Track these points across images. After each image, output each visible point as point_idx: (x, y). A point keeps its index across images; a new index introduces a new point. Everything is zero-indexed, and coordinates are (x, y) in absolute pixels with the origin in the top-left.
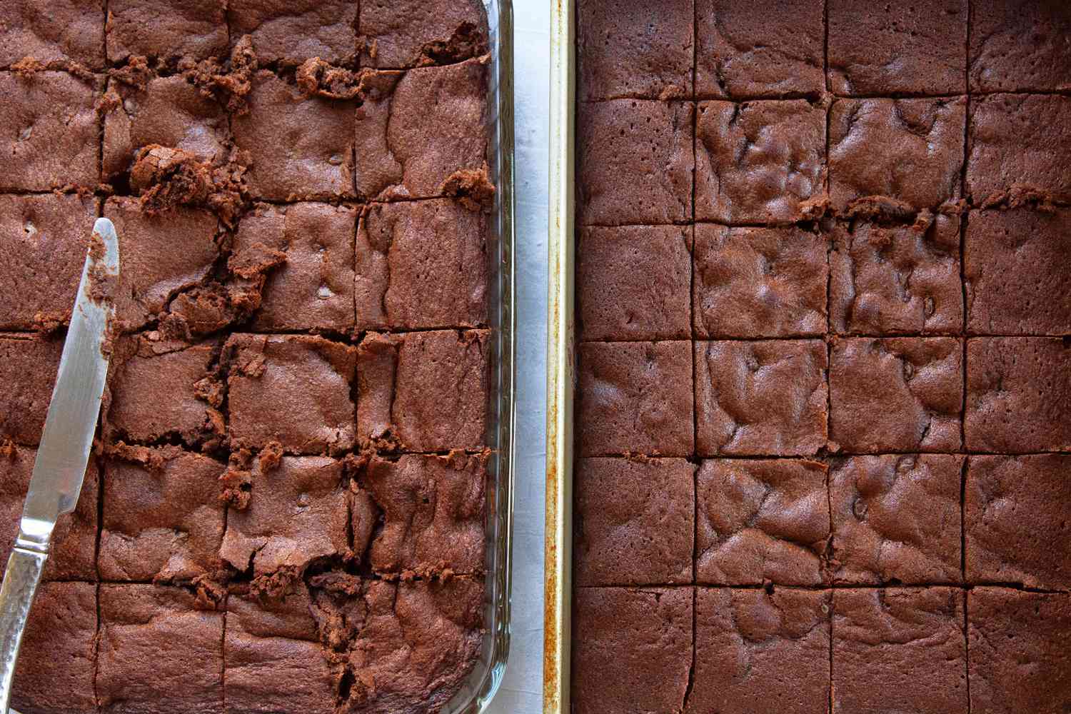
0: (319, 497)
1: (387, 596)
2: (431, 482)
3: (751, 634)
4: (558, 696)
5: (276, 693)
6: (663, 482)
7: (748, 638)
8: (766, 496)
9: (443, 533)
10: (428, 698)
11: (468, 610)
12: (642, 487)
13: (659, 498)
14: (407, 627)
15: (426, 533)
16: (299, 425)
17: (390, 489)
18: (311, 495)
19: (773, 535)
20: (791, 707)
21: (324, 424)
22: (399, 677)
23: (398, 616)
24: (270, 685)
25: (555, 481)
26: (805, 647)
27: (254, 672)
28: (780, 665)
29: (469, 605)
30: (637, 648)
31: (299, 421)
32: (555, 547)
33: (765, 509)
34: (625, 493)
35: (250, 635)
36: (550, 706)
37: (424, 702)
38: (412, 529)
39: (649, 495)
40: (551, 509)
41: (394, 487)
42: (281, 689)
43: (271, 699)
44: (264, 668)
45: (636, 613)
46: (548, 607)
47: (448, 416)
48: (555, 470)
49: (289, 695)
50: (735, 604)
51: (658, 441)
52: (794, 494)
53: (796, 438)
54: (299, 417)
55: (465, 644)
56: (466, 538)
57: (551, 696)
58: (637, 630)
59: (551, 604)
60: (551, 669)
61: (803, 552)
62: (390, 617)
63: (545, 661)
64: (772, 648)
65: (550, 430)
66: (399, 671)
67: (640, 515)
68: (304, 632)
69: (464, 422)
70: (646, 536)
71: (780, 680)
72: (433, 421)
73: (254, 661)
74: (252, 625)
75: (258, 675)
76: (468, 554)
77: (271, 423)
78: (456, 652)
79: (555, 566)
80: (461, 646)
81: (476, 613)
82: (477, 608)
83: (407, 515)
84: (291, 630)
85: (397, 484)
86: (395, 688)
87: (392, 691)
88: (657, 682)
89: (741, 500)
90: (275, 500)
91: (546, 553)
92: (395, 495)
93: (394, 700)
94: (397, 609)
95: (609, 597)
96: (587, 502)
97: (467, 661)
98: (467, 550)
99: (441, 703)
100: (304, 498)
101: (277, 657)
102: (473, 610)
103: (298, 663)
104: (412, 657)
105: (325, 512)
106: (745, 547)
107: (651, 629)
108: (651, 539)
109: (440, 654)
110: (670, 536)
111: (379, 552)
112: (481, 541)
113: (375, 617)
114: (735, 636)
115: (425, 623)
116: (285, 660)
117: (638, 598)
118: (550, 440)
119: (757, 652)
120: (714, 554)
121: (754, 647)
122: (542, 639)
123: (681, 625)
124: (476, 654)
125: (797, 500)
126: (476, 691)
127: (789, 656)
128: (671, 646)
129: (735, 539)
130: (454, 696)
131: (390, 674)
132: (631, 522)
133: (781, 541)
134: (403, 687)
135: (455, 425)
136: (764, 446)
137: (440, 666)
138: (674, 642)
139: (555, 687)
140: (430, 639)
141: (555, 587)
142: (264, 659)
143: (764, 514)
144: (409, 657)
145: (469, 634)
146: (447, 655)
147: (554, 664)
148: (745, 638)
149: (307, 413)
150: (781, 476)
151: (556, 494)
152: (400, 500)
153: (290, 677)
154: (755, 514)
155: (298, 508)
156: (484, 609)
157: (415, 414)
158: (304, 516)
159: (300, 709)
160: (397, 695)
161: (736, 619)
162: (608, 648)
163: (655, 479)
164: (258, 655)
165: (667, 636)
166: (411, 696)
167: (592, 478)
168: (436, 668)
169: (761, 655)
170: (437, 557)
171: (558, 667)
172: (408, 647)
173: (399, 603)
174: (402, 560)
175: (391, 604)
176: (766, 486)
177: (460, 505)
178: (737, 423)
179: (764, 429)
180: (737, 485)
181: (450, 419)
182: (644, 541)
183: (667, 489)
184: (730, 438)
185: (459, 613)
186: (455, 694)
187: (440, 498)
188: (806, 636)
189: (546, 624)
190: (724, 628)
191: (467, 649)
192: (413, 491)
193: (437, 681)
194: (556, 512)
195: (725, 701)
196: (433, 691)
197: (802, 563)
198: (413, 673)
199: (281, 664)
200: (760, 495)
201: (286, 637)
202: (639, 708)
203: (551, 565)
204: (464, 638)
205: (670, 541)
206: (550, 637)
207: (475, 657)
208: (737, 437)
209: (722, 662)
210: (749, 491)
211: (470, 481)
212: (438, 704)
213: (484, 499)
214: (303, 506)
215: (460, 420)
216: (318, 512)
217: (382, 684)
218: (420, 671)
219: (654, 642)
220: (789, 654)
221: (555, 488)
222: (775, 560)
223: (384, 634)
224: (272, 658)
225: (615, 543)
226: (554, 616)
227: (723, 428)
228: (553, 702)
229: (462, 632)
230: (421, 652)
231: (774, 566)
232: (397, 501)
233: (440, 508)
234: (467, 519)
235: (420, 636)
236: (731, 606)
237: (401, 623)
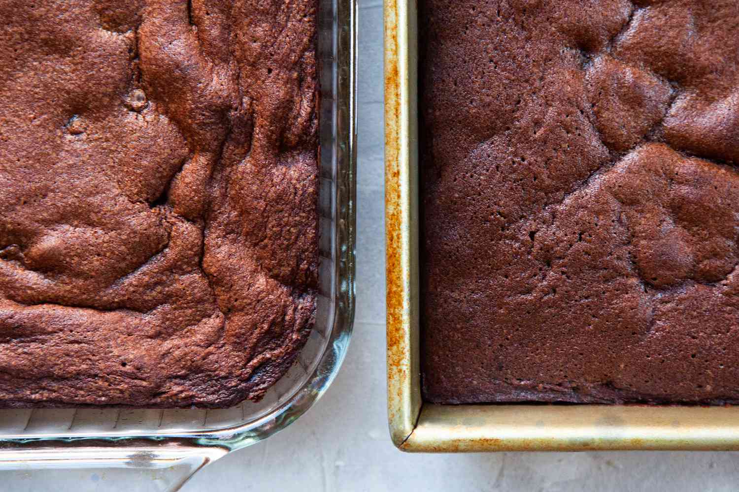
0: (97, 120)
1: (191, 249)
2: (246, 100)
3: (655, 279)
4: (406, 364)
5: (51, 377)
6: (537, 84)
7: (651, 284)
8: (672, 99)
9: (263, 167)
10: (248, 379)
11: (298, 265)
12: (510, 91)
13: (533, 106)
14: (219, 288)
15: (241, 168)
16: (67, 27)
17: (192, 110)
18: (87, 117)
19: (683, 151)
20: (709, 372)
21: (100, 25)
22: (211, 353)
23: (205, 274)
24: (42, 366)
25: (397, 86)
26: (727, 294)
27: (20, 350)
28: (693, 318)
29: (299, 260)
30: (507, 300)
31: (67, 21)
32: (398, 173)
33: (672, 116)
34: (488, 99)
35: (13, 302)
36: (396, 377)
37: (243, 385)
38: (223, 162)
39: (519, 102)
40: (392, 123)
41: (197, 108)
42: (56, 371)
43: (44, 384)
44: (33, 345)
45: (505, 255)
46: (391, 250)
47: (265, 13)
48: (396, 72)
49: (67, 379)
50: (635, 240)
51: (530, 31)
52: (710, 95)
53: (714, 21)
54: (66, 15)
55: (295, 310)
56: (293, 173)
57: (398, 364)
58: (507, 277)
59: (395, 246)
60: (397, 330)
61: (723, 171)
62: (196, 276)
63: (388, 319)
64: (683, 295)
65: (389, 19)
66: (210, 345)
67: (508, 129)
68: (84, 296)
69: (287, 21)
70: (516, 156)
71: (694, 338)
72: (247, 20)
73: (20, 336)
74: (13, 288)
75: (25, 353)
76: (295, 193)
77: (28, 24)
78: (283, 319)
79: (399, 197)
80: (290, 312)
81: (308, 269)
82: (309, 264)
83: (216, 143)
84: (66, 294)
85: (202, 103)
86: (206, 367)
87: (202, 372)
88: (534, 343)
89: (640, 105)
90: (39, 126)
91: (387, 181)
92: (198, 117)
93: (204, 382)
94: (205, 266)
95: (468, 236)
96: (438, 113)
97: (299, 330)
98: (295, 188)
99: (266, 385)
100: (77, 122)
101: (50, 329)
102: (304, 266)
103: (79, 337)
104: (227, 327)
105: (107, 140)
106: (647, 167)
107: (525, 275)
108: (523, 160)
109: (263, 323)
110: (548, 155)
111: (179, 192)
112: (312, 177)
113: (177, 276)
114: (634, 281)
115: (241, 283)
116: (61, 334)
117: (506, 237)
118: (389, 32)
119: (663, 302)
120: (605, 177)
121: (659, 296)
122: (384, 292)
123: (564, 269)
124: (310, 322)
125: (715, 103)
126: (312, 369)
127: (706, 306)
128: (550, 296)
129: (632, 157)
130: (282, 375)
131: (199, 349)
132: (496, 138)
133: (693, 158)
134: (216, 365)
135: (275, 24)
136: (671, 34)
137: (263, 338)
138: (555, 292)
139: (403, 353)
140: (250, 304)
141: (399, 224)
142: (32, 334)
143: (671, 123)
144: (222, 328)
145: (300, 296)
146: (273, 323)
147: (400, 322)
148: (646, 284)
149: (77, 11)
150: (694, 71)
151: (398, 104)
152: (205, 124)
153: (68, 355)
154: (658, 123)
155: (69, 137)
156: (318, 265)
157: (222, 11)
158: (78, 146)
159: (83, 396)
160: (209, 375)
161: (634, 260)
162: (468, 302)
163: (527, 81)
164: (25, 328)
165: (545, 283)
166: (225, 378)
167: (444, 81)
168: (259, 341)
169: (669, 305)
170: (257, 198)
171: (406, 326)
172: (221, 314)
173: (207, 258)
174: (210, 203)
175: (197, 259)
176: (673, 87)
177: (283, 130)
178: (634, 4)
179: (671, 11)
180: (635, 85)
181: (269, 17)
182: (514, 162)
183: (542, 93)
184: (626, 25)
185: (286, 270)
186: (283, 373)
187: (259, 121)
188: (727, 279)
189: (389, 271)
190: (618, 272)
191: (298, 316)
192: (221, 111)
193: (260, 357)
194: (398, 126)
195: (622, 366)
196: (255, 370)
197: (722, 186)
198: (228, 348)
199: (55, 339)
200: (665, 98)
201: (60, 304)
202: (509, 376)
203: (394, 195)
204: (293, 302)
205: (547, 161)
206: (394, 289)
207: (308, 326)
208: (635, 23)
209: (618, 316)
210: (651, 93)
211: (297, 99)
212: (262, 386)
213: (316, 121)
214: (76, 133)
215: (281, 18)
216: (96, 140)
217: (189, 363)
218: (238, 346)
219: (529, 291)
220: (705, 303)
221: (397, 95)
222: (687, 182)
223: (189, 298)
224: (44, 332)
225: (475, 166)
226: (399, 261)
227: (617, 11)
228: (400, 371)
229: (291, 295)
230: (238, 321)
231: (685, 190)
232: (202, 125)
233: (259, 134)
234: (295, 148)
235: (236, 300)
236: (629, 243)
237: (210, 284)
